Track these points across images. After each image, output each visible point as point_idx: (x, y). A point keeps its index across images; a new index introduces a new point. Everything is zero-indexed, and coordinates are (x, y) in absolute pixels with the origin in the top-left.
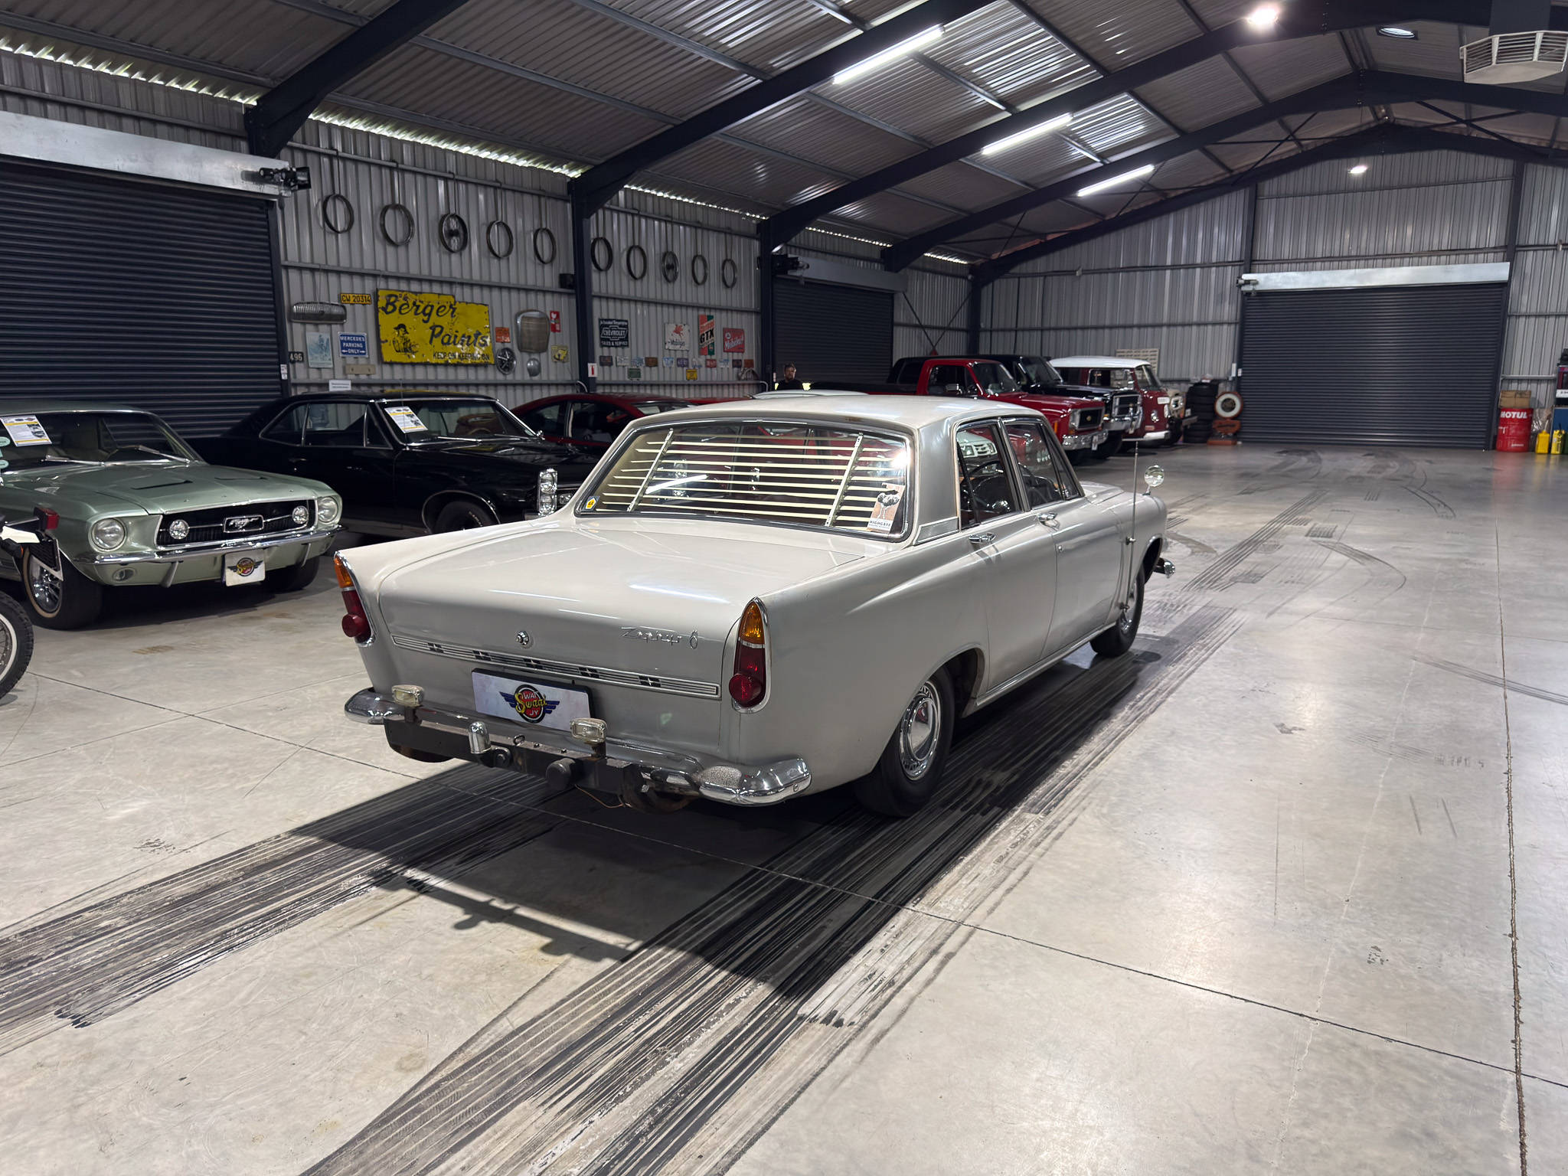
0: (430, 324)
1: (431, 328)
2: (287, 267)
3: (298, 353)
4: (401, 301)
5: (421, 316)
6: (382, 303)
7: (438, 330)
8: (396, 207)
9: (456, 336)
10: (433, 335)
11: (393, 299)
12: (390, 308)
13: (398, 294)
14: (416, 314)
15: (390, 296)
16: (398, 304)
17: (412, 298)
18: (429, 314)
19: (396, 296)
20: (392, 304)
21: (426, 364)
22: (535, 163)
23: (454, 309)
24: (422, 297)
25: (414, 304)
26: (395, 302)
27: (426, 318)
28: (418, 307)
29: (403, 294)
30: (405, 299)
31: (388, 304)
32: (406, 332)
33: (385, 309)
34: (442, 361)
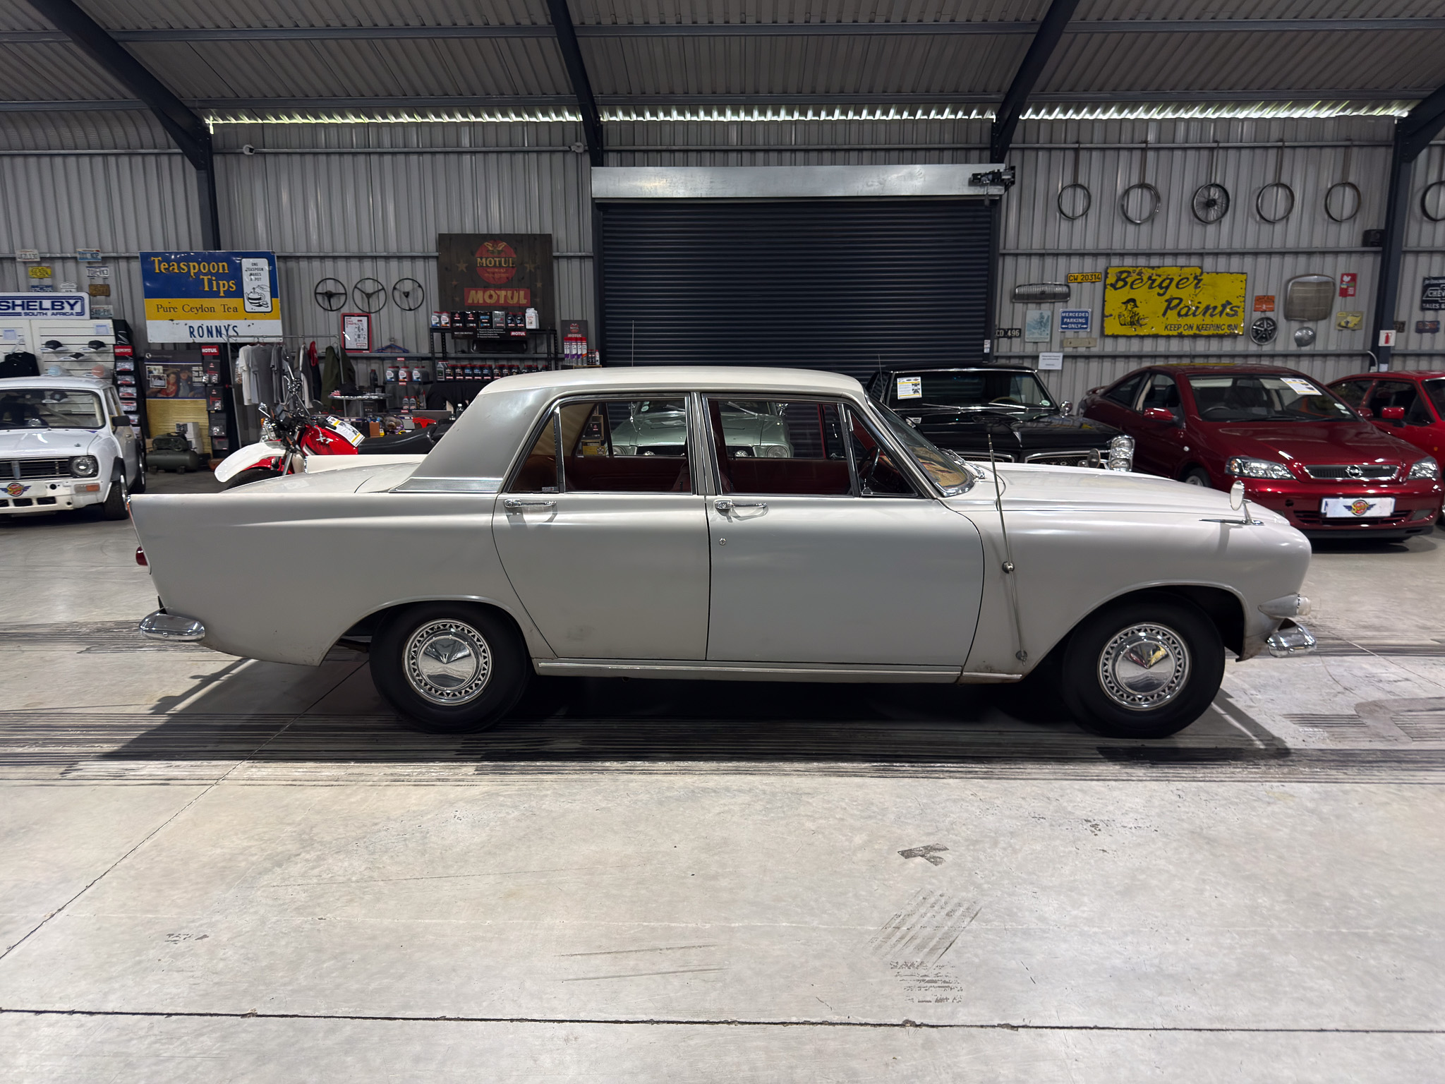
0: (1167, 296)
1: (1166, 301)
2: (1004, 255)
3: (1016, 329)
4: (1135, 276)
5: (1157, 290)
6: (1111, 279)
7: (1175, 302)
8: (1142, 185)
9: (1197, 308)
10: (1168, 308)
11: (1124, 275)
12: (1120, 284)
13: (1131, 269)
14: (1151, 287)
15: (1122, 272)
16: (1129, 280)
17: (1147, 273)
18: (1167, 288)
19: (1129, 272)
20: (1124, 280)
21: (1156, 336)
22: (1344, 109)
23: (1200, 281)
24: (1159, 271)
25: (1150, 278)
26: (1127, 277)
27: (1162, 292)
28: (1154, 281)
29: (1138, 270)
30: (1140, 274)
31: (1119, 279)
32: (1136, 306)
33: (1113, 286)
34: (1175, 333)
